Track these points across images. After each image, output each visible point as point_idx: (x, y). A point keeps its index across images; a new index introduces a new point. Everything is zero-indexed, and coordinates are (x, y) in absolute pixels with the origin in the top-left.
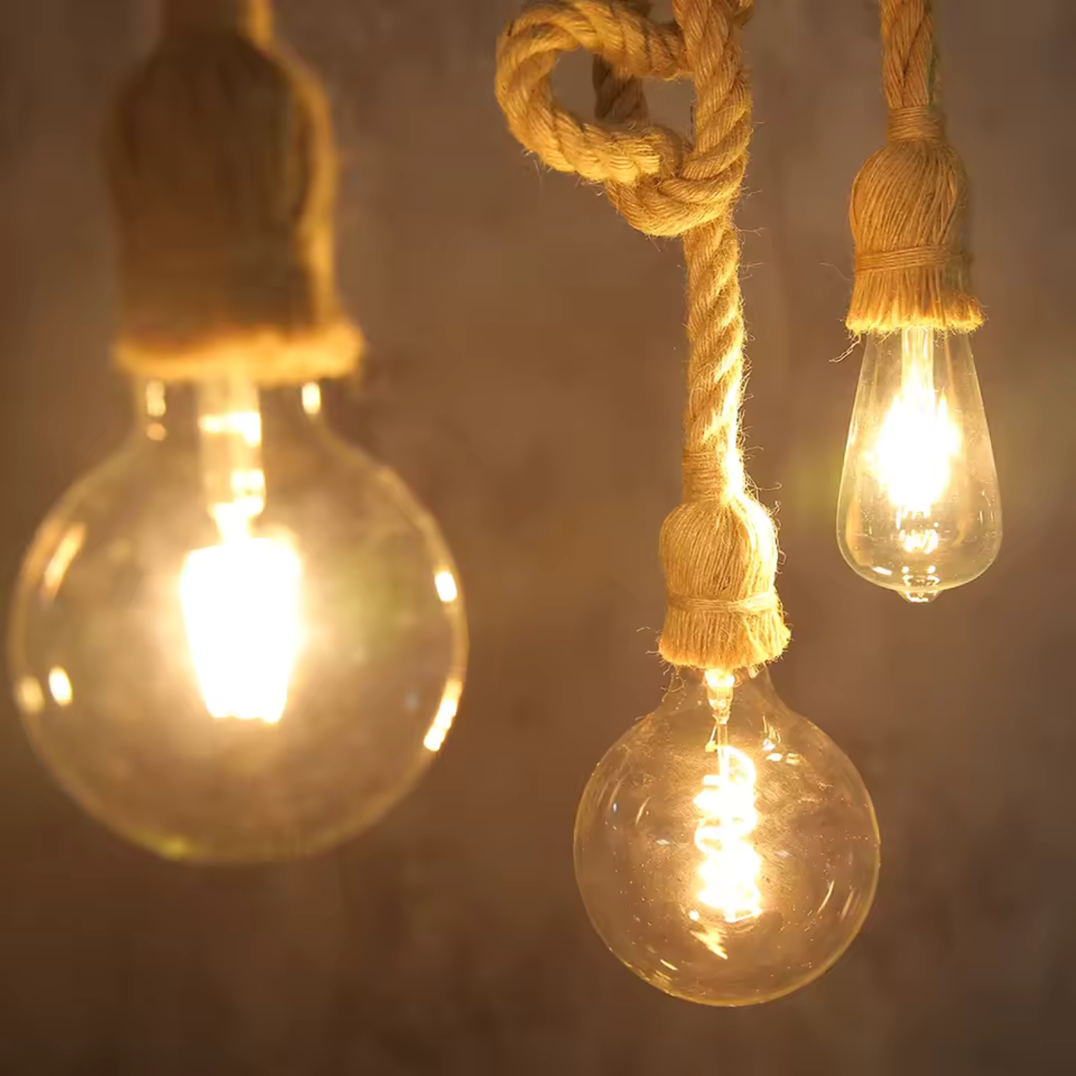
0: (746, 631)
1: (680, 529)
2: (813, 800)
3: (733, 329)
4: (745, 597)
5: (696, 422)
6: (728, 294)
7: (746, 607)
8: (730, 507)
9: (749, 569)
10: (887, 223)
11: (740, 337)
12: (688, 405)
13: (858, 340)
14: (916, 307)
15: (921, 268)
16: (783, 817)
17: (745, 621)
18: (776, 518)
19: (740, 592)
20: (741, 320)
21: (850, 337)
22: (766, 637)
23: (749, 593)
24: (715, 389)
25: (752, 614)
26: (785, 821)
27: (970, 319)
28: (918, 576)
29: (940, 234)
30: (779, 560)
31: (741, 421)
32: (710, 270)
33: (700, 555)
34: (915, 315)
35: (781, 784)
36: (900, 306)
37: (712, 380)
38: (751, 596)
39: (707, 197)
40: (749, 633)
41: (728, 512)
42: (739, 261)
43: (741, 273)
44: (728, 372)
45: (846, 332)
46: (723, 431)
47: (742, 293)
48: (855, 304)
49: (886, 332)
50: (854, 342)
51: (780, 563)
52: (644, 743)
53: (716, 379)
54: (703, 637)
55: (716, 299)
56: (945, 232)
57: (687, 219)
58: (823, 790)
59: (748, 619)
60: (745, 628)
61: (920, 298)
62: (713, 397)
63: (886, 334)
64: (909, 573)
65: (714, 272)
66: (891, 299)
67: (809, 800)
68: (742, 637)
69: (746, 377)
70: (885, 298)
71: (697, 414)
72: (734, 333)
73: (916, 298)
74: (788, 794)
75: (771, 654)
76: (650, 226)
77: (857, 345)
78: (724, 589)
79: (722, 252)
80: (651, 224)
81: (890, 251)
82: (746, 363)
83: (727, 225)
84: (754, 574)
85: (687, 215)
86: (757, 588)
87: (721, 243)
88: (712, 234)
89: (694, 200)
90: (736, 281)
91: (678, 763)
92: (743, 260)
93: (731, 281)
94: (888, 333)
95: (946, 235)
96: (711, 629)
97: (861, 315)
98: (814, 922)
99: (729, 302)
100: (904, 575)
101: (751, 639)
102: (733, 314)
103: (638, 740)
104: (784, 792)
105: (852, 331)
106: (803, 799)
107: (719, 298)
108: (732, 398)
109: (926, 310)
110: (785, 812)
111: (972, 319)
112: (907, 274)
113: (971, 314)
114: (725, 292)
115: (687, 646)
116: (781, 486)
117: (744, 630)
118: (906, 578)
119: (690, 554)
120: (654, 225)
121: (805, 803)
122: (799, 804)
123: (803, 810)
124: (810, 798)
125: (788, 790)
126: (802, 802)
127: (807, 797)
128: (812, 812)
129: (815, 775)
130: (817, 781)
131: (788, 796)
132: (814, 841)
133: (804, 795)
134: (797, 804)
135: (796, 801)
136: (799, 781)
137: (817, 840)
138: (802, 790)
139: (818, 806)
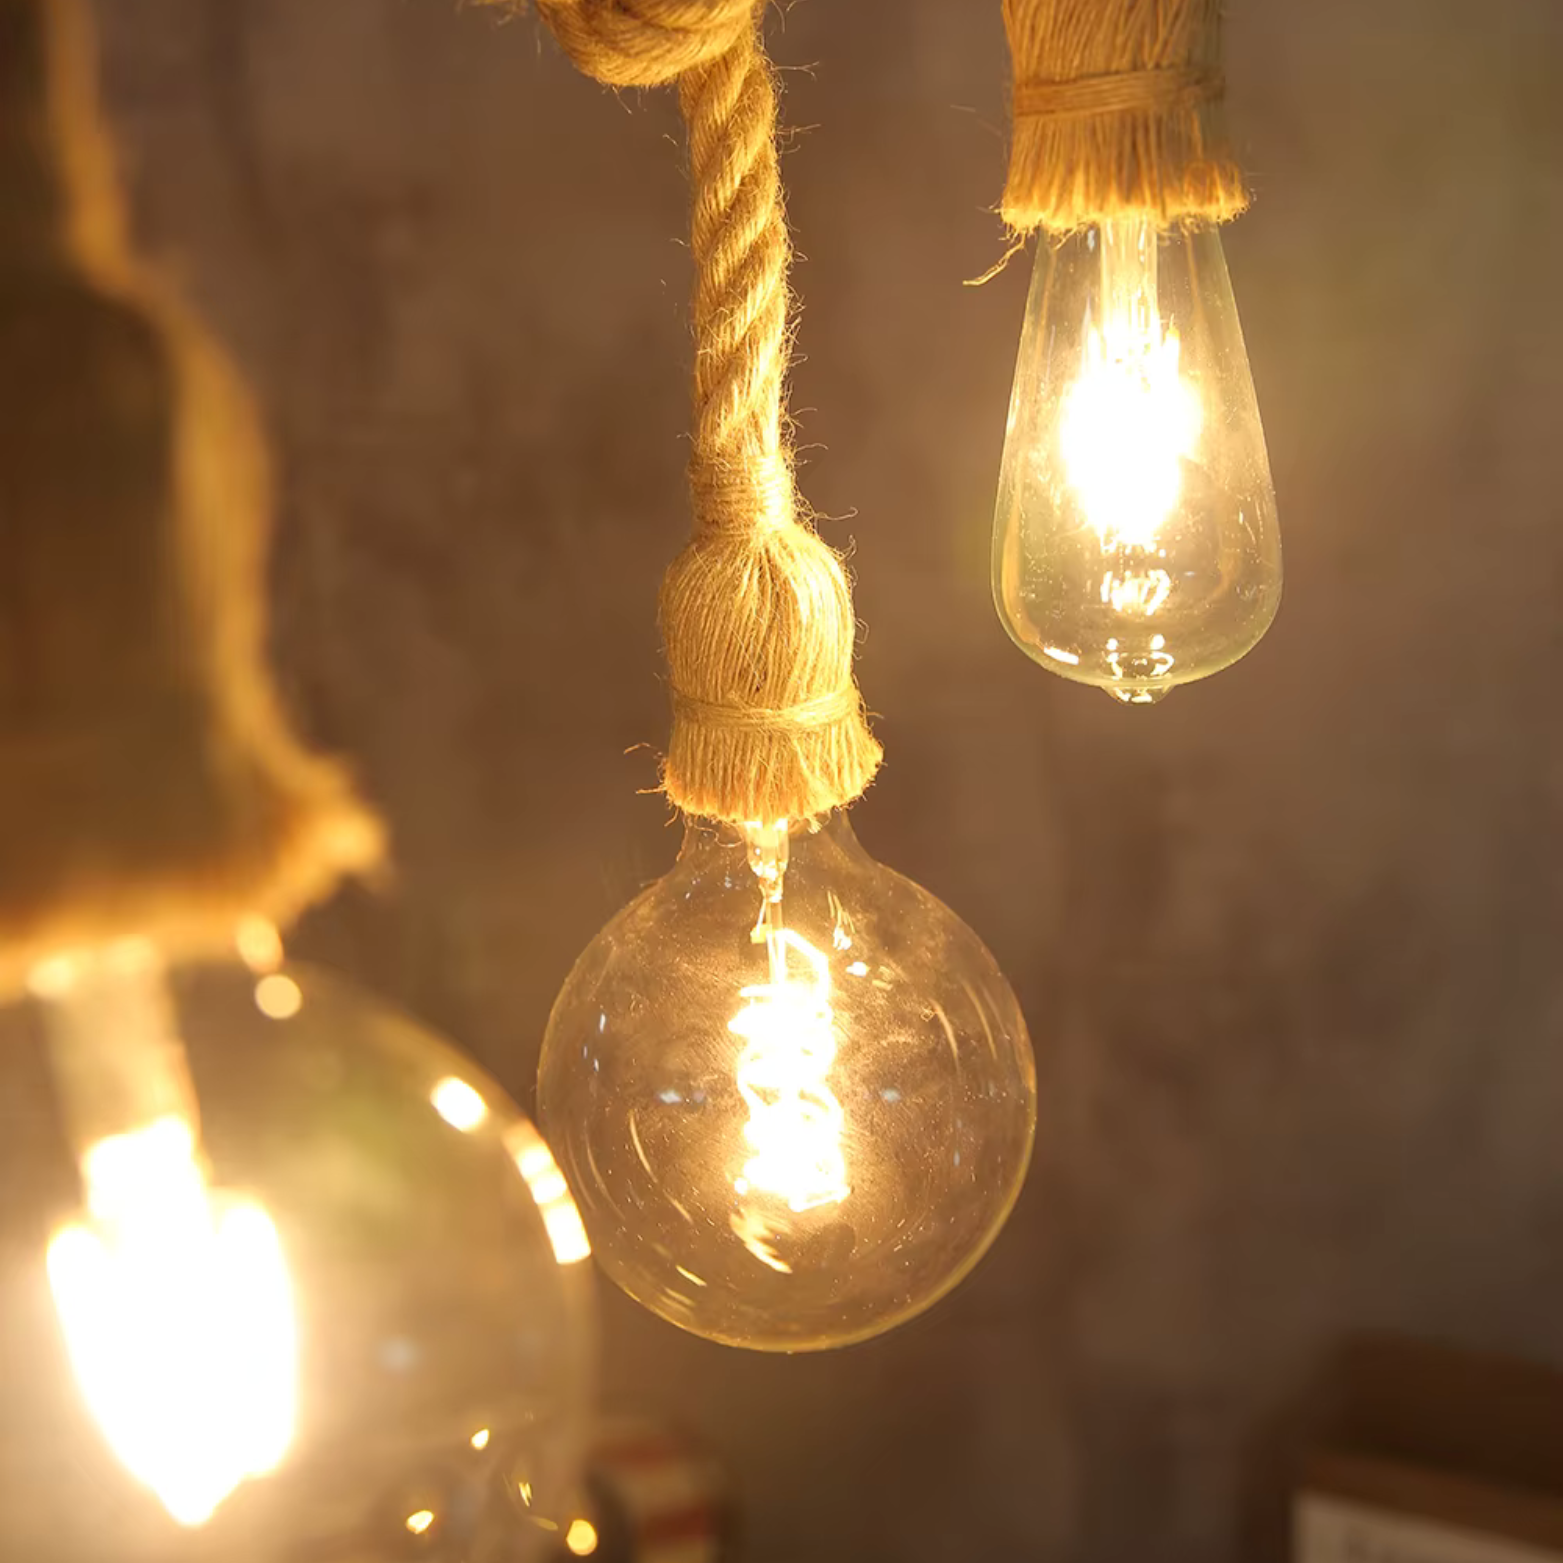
0: (798, 761)
1: (685, 589)
2: (909, 1040)
3: (767, 245)
4: (794, 701)
5: (707, 407)
6: (757, 184)
7: (798, 719)
8: (767, 551)
9: (800, 657)
10: (1060, 30)
11: (779, 256)
12: (695, 377)
13: (1019, 241)
14: (1114, 185)
15: (1123, 112)
16: (856, 1072)
17: (795, 742)
18: (849, 565)
19: (787, 695)
20: (782, 228)
21: (1008, 236)
22: (834, 768)
23: (802, 696)
24: (738, 350)
25: (808, 730)
26: (857, 1078)
27: (1218, 200)
28: (1135, 654)
29: (1158, 48)
30: (856, 637)
31: (786, 402)
32: (723, 142)
33: (717, 633)
34: (1114, 197)
35: (853, 1015)
36: (1087, 184)
37: (732, 338)
38: (806, 700)
39: (702, 19)
40: (803, 764)
41: (765, 561)
42: (778, 122)
43: (781, 143)
44: (761, 318)
45: (1000, 227)
46: (754, 421)
47: (782, 177)
48: (1014, 179)
49: (1063, 230)
50: (1012, 246)
51: (858, 641)
52: (639, 937)
53: (740, 332)
54: (725, 770)
55: (736, 192)
56: (1166, 43)
57: (670, 57)
58: (927, 1020)
59: (799, 739)
60: (795, 755)
61: (1120, 169)
62: (734, 364)
63: (1065, 234)
64: (1118, 651)
65: (729, 146)
66: (1071, 171)
67: (902, 1039)
68: (792, 771)
69: (793, 326)
70: (1061, 169)
71: (709, 392)
72: (769, 251)
73: (1113, 168)
74: (865, 1031)
75: (841, 797)
76: (609, 70)
77: (1017, 251)
78: (758, 689)
79: (745, 109)
80: (610, 67)
81: (1067, 82)
82: (794, 300)
83: (750, 60)
84: (810, 664)
85: (669, 51)
86: (815, 686)
87: (741, 95)
88: (725, 79)
89: (681, 23)
90: (772, 156)
91: (685, 977)
92: (783, 120)
93: (761, 161)
94: (1068, 231)
95: (1169, 49)
96: (738, 757)
97: (1024, 198)
98: (908, 1236)
99: (758, 196)
100: (1108, 653)
101: (806, 772)
102: (767, 216)
103: (631, 931)
104: (857, 1027)
105: (1011, 226)
106: (891, 1038)
107: (740, 191)
108: (768, 366)
109: (1130, 192)
110: (858, 1061)
111: (1222, 201)
112: (1098, 125)
113: (1221, 193)
114: (752, 180)
115: (701, 784)
116: (856, 512)
117: (794, 757)
118: (1113, 659)
119: (700, 632)
120: (617, 67)
121: (893, 1046)
122: (884, 1048)
123: (890, 1057)
124: (903, 1037)
125: (865, 1025)
126: (888, 1044)
127: (899, 1034)
128: (905, 1061)
129: (915, 996)
130: (917, 1006)
131: (866, 1035)
132: (908, 1108)
133: (893, 1032)
134: (880, 1047)
135: (879, 1043)
136: (885, 1008)
137: (913, 1106)
138: (890, 1023)
139: (916, 1050)
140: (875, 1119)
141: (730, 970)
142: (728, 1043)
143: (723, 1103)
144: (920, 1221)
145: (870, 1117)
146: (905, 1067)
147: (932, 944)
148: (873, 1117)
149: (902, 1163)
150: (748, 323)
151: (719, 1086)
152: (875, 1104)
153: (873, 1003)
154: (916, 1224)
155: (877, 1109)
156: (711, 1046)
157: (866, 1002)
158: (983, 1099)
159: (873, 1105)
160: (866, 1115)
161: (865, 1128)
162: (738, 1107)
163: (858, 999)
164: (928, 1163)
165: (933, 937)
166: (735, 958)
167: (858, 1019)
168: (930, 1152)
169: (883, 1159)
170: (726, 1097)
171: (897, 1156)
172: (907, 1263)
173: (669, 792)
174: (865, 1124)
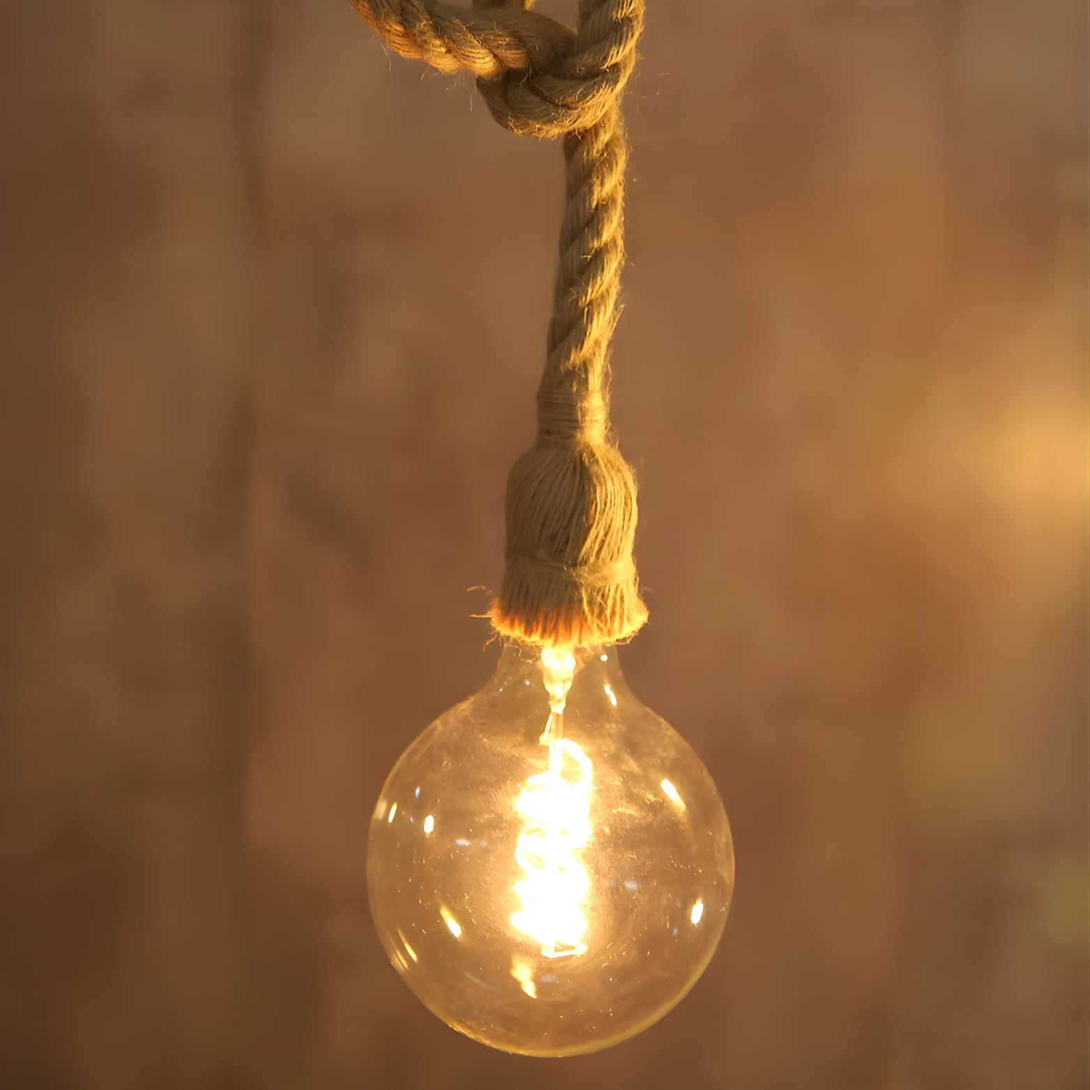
2: (634, 813)
3: (608, 251)
6: (605, 208)
8: (580, 457)
11: (615, 260)
17: (583, 592)
19: (581, 558)
40: (586, 607)
41: (578, 463)
46: (584, 368)
53: (581, 306)
55: (591, 214)
59: (586, 590)
60: (582, 600)
65: (590, 183)
67: (628, 812)
72: (608, 256)
74: (602, 800)
79: (604, 161)
84: (600, 538)
86: (602, 555)
88: (593, 140)
90: (620, 194)
98: (614, 957)
99: (606, 218)
101: (588, 615)
102: (610, 232)
103: (453, 718)
106: (621, 809)
107: (594, 213)
114: (602, 207)
117: (581, 603)
121: (621, 815)
122: (614, 815)
123: (618, 822)
124: (630, 810)
125: (603, 796)
126: (618, 812)
127: (626, 808)
128: (628, 827)
129: (643, 785)
130: (643, 792)
131: (603, 803)
132: (625, 860)
133: (622, 805)
134: (611, 814)
135: (611, 810)
136: (620, 788)
137: (629, 860)
138: (621, 798)
139: (637, 821)
140: (600, 863)
141: (515, 746)
142: (505, 793)
143: (495, 835)
144: (623, 947)
145: (596, 860)
146: (627, 831)
147: (664, 755)
148: (598, 861)
149: (615, 899)
150: (588, 301)
151: (494, 823)
152: (602, 852)
153: (612, 783)
154: (621, 949)
155: (603, 856)
156: (492, 795)
157: (607, 781)
158: (683, 869)
159: (600, 853)
160: (594, 859)
161: (592, 868)
162: (505, 839)
163: (602, 778)
164: (635, 903)
165: (665, 750)
166: (520, 738)
167: (599, 792)
168: (637, 896)
169: (601, 893)
170: (497, 831)
171: (612, 894)
172: (611, 980)
173: (493, 619)
174: (592, 865)
